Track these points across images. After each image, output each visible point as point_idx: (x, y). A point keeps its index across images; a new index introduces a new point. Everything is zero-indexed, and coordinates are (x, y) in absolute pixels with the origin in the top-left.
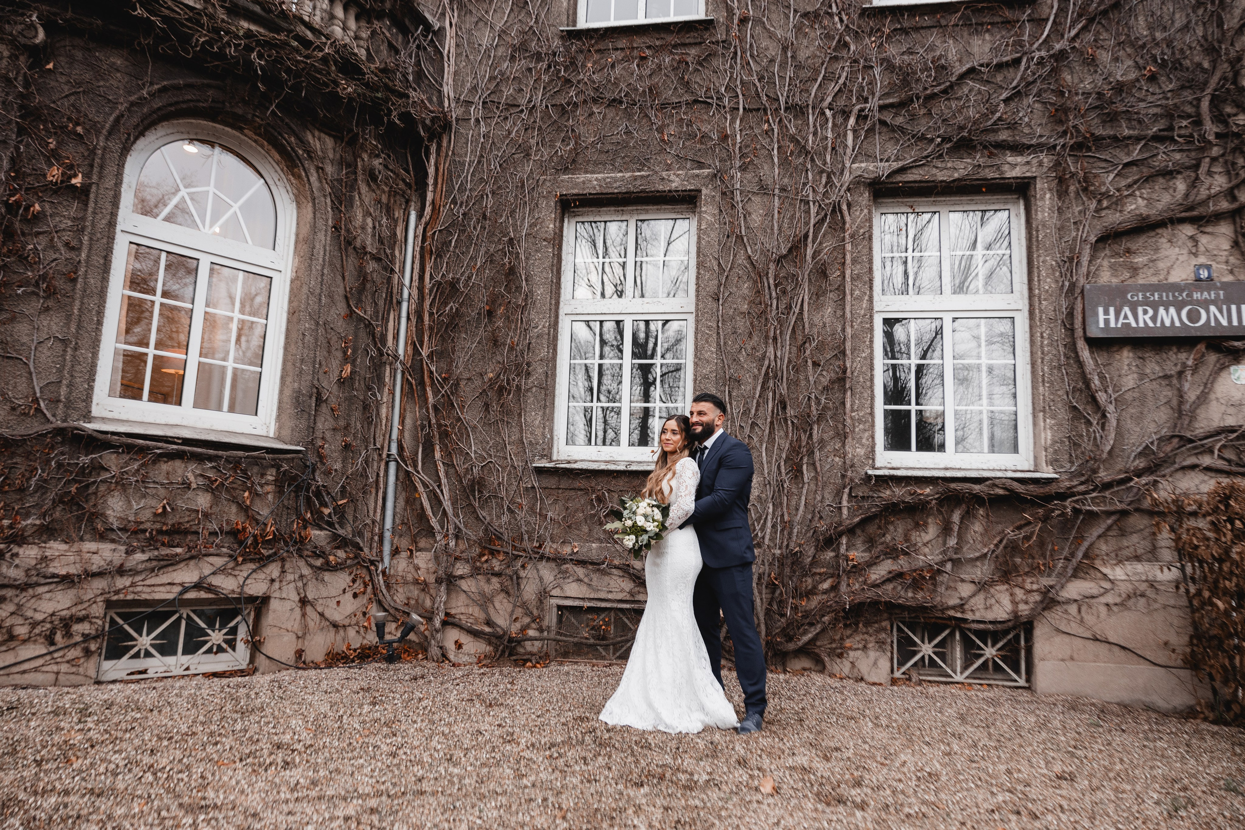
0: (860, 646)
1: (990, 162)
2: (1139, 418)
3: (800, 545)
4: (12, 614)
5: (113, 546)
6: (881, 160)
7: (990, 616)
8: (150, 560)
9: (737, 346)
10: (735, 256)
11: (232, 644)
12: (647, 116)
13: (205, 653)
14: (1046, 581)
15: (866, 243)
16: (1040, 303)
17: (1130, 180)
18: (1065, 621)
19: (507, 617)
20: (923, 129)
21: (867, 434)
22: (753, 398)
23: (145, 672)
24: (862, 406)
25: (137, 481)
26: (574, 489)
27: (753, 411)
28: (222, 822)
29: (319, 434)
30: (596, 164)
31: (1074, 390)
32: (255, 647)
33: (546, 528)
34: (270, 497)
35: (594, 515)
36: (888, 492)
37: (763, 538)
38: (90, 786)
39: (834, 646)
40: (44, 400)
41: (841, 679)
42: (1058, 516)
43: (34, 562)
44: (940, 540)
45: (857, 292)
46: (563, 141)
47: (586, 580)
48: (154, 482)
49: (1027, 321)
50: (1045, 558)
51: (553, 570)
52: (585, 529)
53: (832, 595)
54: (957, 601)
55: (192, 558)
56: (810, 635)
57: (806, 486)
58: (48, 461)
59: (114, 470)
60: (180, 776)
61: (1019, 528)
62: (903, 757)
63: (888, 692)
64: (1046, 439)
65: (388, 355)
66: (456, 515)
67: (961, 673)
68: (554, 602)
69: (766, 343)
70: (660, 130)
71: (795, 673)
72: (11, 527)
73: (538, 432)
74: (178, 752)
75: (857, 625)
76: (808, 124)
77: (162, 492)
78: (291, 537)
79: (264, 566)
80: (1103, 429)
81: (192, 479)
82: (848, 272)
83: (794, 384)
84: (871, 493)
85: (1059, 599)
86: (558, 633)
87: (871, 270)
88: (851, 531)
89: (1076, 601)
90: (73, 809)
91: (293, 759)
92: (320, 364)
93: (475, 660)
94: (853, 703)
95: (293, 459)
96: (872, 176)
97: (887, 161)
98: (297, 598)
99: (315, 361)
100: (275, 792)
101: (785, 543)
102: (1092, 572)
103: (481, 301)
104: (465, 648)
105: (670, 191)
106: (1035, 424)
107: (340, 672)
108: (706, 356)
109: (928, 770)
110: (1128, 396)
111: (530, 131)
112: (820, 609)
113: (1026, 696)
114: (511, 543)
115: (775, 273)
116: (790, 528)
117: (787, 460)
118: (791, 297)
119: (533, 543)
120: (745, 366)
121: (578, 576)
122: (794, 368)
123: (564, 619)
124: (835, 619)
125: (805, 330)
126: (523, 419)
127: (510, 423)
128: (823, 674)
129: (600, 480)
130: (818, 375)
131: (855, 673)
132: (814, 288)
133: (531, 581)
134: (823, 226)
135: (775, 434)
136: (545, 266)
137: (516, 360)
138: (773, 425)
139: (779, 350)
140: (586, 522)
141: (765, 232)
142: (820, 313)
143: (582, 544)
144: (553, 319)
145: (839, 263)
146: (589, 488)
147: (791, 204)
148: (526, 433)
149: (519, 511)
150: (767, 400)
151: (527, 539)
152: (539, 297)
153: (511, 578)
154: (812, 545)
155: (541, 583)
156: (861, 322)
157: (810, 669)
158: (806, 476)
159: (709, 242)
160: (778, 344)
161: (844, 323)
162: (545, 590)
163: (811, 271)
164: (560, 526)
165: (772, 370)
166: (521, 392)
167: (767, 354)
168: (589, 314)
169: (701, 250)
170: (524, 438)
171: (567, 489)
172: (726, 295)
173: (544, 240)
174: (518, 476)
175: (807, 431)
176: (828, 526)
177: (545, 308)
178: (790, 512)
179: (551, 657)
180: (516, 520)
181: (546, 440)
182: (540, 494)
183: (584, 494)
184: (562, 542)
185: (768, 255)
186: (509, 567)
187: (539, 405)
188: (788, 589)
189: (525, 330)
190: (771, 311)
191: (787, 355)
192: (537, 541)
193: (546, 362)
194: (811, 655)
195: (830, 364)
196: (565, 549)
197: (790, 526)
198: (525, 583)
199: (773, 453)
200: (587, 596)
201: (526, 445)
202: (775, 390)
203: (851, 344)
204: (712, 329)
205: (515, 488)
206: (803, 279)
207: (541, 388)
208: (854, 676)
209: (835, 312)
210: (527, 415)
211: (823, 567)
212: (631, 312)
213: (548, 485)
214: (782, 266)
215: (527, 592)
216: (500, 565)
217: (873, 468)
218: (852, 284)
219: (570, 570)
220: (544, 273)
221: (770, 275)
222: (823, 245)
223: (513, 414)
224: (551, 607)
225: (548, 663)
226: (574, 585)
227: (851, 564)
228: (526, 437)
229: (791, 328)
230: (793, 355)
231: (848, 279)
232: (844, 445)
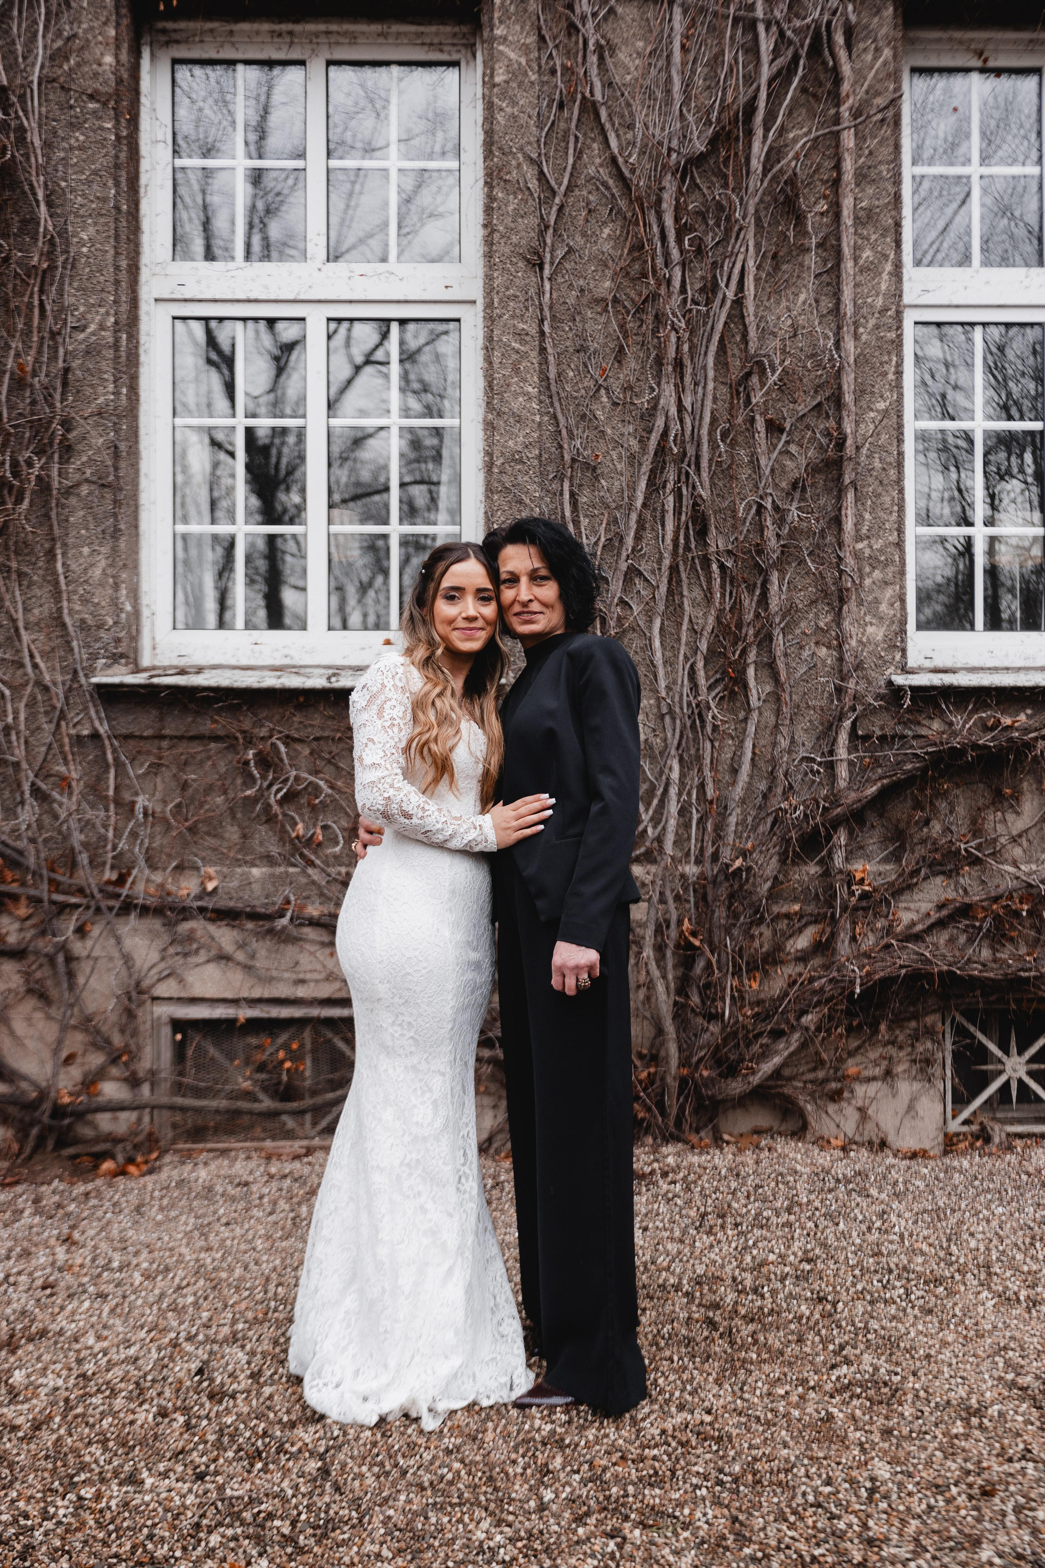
0: (879, 1071)
3: (744, 854)
9: (588, 383)
10: (578, 156)
15: (886, 131)
19: (46, 1054)
22: (630, 507)
24: (878, 528)
26: (199, 738)
27: (630, 541)
33: (134, 835)
35: (255, 800)
36: (936, 725)
37: (659, 840)
39: (821, 1074)
41: (840, 1148)
45: (867, 254)
47: (240, 956)
51: (155, 936)
52: (232, 833)
53: (817, 961)
56: (777, 1059)
57: (755, 715)
63: (941, 1172)
68: (164, 1011)
69: (658, 376)
71: (740, 1144)
73: (102, 597)
75: (876, 1031)
82: (847, 203)
83: (725, 472)
84: (899, 729)
86: (179, 1088)
87: (897, 198)
88: (859, 818)
101: (710, 850)
108: (514, 406)
112: (796, 999)
114: (45, 872)
115: (677, 200)
116: (719, 814)
117: (711, 656)
118: (714, 263)
119: (102, 872)
120: (609, 431)
121: (220, 948)
122: (724, 436)
123: (190, 1052)
124: (831, 1018)
125: (751, 344)
126: (59, 565)
127: (26, 574)
128: (804, 1142)
129: (264, 714)
130: (780, 453)
131: (870, 1132)
132: (769, 240)
133: (102, 964)
134: (791, 83)
135: (682, 596)
136: (98, 166)
137: (33, 414)
138: (678, 572)
139: (688, 392)
140: (234, 817)
141: (651, 96)
142: (784, 304)
143: (225, 870)
144: (124, 307)
145: (827, 181)
146: (238, 735)
147: (712, 29)
148: (69, 600)
149: (61, 794)
150: (664, 511)
151: (86, 862)
152: (85, 250)
153: (51, 959)
154: (772, 851)
155: (129, 968)
156: (877, 327)
157: (771, 1129)
158: (754, 692)
159: (515, 117)
160: (688, 379)
161: (839, 328)
162: (138, 984)
163: (761, 201)
164: (168, 827)
165: (675, 441)
166: (51, 495)
167: (662, 401)
168: (215, 301)
169: (496, 137)
170: (66, 611)
171: (181, 738)
172: (560, 253)
173: (91, 97)
174: (54, 708)
175: (755, 585)
176: (808, 807)
177: (102, 279)
178: (720, 777)
179: (162, 1143)
180: (56, 817)
181: (123, 616)
182: (114, 751)
183: (227, 748)
184: (176, 868)
185: (659, 154)
186: (43, 933)
187: (99, 529)
188: (724, 955)
189: (54, 335)
190: (669, 294)
191: (709, 404)
192: (113, 867)
193: (114, 418)
194: (777, 1101)
195: (808, 427)
196: (184, 884)
197: (721, 810)
198: (88, 970)
199: (679, 640)
200: (245, 994)
201: (71, 629)
202: (680, 489)
203: (856, 379)
204: (528, 338)
205: (49, 739)
206: (744, 219)
207: (103, 485)
208: (866, 1138)
209: (817, 301)
210: (71, 553)
211: (795, 900)
212: (322, 297)
213: (135, 729)
214: (695, 186)
215: (94, 991)
216: (21, 930)
217: (904, 670)
218: (856, 233)
219: (199, 933)
220: (95, 187)
221: (664, 206)
222: (791, 135)
223: (32, 552)
224: (156, 1024)
225: (156, 1159)
226: (212, 971)
227: (857, 890)
228: (71, 610)
229: (716, 338)
230: (723, 407)
231: (847, 219)
232: (838, 618)
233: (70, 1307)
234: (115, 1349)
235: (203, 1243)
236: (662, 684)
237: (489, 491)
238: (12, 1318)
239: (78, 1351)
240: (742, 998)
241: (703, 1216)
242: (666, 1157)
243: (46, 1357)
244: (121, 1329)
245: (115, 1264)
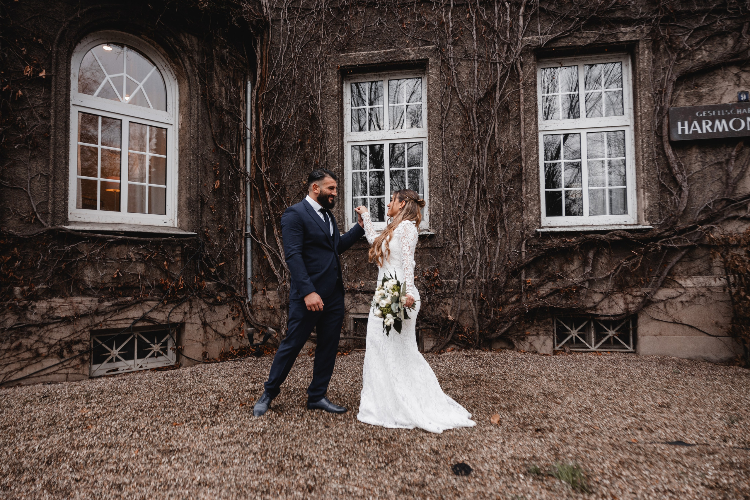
0: (535, 333)
1: (610, 32)
2: (702, 190)
3: (497, 276)
4: (36, 341)
5: (90, 298)
6: (541, 34)
7: (611, 312)
8: (113, 305)
9: (455, 157)
10: (451, 100)
11: (165, 351)
12: (392, 12)
13: (150, 357)
14: (645, 290)
15: (532, 88)
16: (641, 121)
17: (698, 39)
18: (656, 313)
20: (567, 13)
21: (536, 207)
22: (466, 188)
23: (117, 370)
24: (532, 191)
25: (100, 259)
27: (466, 197)
28: (185, 460)
29: (204, 224)
30: (362, 45)
31: (663, 174)
32: (179, 352)
34: (179, 264)
36: (549, 242)
37: (475, 273)
38: (104, 443)
39: (519, 334)
40: (39, 213)
41: (524, 353)
42: (653, 251)
43: (45, 311)
44: (581, 269)
45: (528, 120)
46: (340, 31)
48: (110, 259)
49: (633, 133)
50: (644, 276)
51: (350, 298)
52: (368, 272)
53: (517, 304)
54: (592, 304)
55: (137, 303)
56: (505, 329)
57: (500, 240)
58: (46, 250)
59: (86, 253)
60: (154, 433)
61: (629, 259)
62: (569, 399)
63: (553, 359)
64: (645, 205)
65: (241, 173)
67: (595, 346)
68: (352, 316)
69: (473, 154)
70: (401, 21)
71: (497, 350)
72: (29, 290)
74: (149, 418)
75: (533, 322)
76: (494, 13)
77: (116, 265)
78: (194, 287)
79: (180, 305)
80: (680, 197)
81: (132, 255)
82: (522, 107)
83: (490, 179)
84: (539, 243)
85: (653, 300)
86: (355, 334)
87: (536, 105)
88: (528, 266)
89: (663, 301)
90: (97, 456)
91: (216, 419)
92: (201, 181)
94: (533, 368)
95: (190, 240)
96: (536, 45)
97: (545, 34)
98: (200, 323)
99: (198, 180)
100: (211, 440)
101: (488, 275)
102: (673, 283)
103: (295, 137)
105: (409, 61)
106: (638, 196)
107: (230, 365)
108: (436, 164)
109: (585, 406)
110: (696, 176)
111: (319, 26)
112: (511, 313)
113: (633, 357)
115: (477, 110)
116: (490, 266)
117: (488, 225)
118: (487, 125)
120: (460, 169)
121: (365, 301)
122: (490, 169)
123: (358, 326)
124: (520, 319)
125: (496, 145)
128: (514, 351)
130: (505, 172)
131: (532, 349)
132: (501, 118)
134: (506, 78)
135: (480, 210)
136: (334, 112)
138: (479, 204)
139: (480, 158)
141: (470, 84)
142: (505, 134)
143: (366, 281)
144: (340, 145)
145: (516, 102)
147: (485, 65)
150: (475, 189)
152: (331, 132)
154: (504, 275)
156: (531, 138)
157: (505, 347)
158: (499, 234)
159: (435, 92)
160: (480, 155)
161: (520, 139)
163: (499, 108)
164: (352, 271)
165: (477, 171)
167: (473, 161)
168: (362, 141)
169: (430, 97)
172: (447, 125)
173: (332, 96)
175: (499, 207)
176: (514, 264)
177: (335, 139)
178: (490, 256)
179: (352, 349)
181: (341, 219)
184: (354, 281)
185: (472, 98)
188: (491, 302)
189: (324, 153)
190: (475, 134)
191: (486, 161)
194: (506, 340)
195: (513, 165)
196: (356, 285)
199: (479, 221)
202: (479, 184)
203: (525, 152)
204: (439, 147)
206: (494, 113)
208: (531, 351)
209: (514, 133)
211: (511, 288)
212: (388, 139)
214: (481, 106)
217: (540, 227)
218: (524, 115)
219: (360, 297)
220: (333, 117)
221: (473, 111)
222: (506, 91)
224: (350, 319)
225: (351, 352)
226: (363, 306)
227: (528, 285)
229: (487, 144)
230: (490, 161)
231: (522, 111)
232: (522, 215)
236: (475, 233)
237: (430, 185)
240: (496, 313)
242: (475, 353)
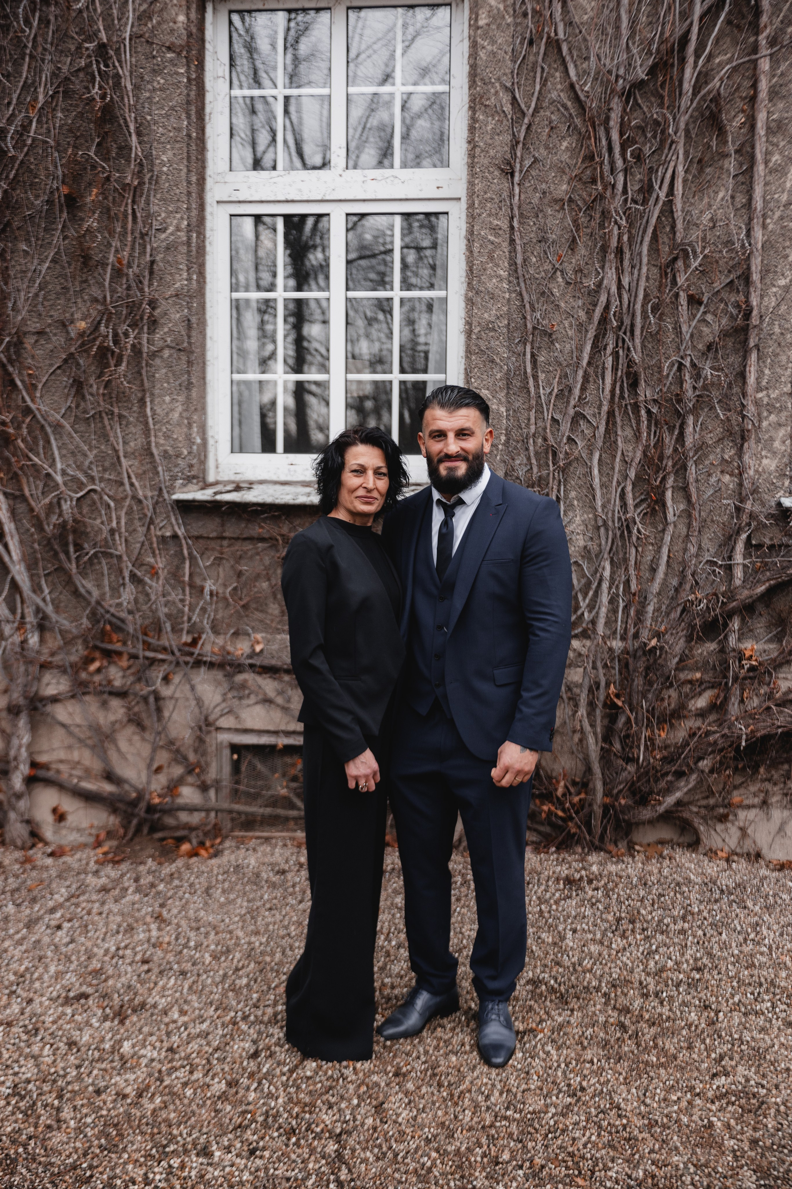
0: (756, 801)
3: (658, 635)
9: (547, 267)
10: (544, 83)
19: (142, 766)
22: (578, 365)
24: (776, 380)
26: (250, 539)
27: (577, 392)
33: (204, 610)
37: (593, 622)
39: (712, 801)
41: (723, 857)
45: (776, 158)
47: (280, 700)
51: (219, 683)
52: (274, 609)
53: (712, 717)
56: (678, 795)
57: (671, 528)
66: (37, 589)
68: (225, 738)
69: (603, 261)
71: (648, 852)
73: (179, 434)
75: (756, 770)
82: (761, 117)
83: (654, 339)
84: (785, 540)
86: (235, 794)
88: (749, 609)
93: (92, 840)
101: (632, 631)
103: (52, 179)
104: (71, 820)
108: (490, 286)
112: (695, 748)
114: (140, 637)
115: (622, 118)
116: (640, 603)
117: (639, 480)
118: (651, 168)
119: (180, 636)
120: (563, 305)
121: (265, 694)
122: (655, 309)
123: (243, 768)
124: (721, 763)
125: (678, 234)
126: (148, 410)
127: (125, 417)
128: (697, 853)
129: (297, 522)
130: (699, 321)
131: (748, 845)
132: (696, 148)
133: (181, 703)
134: (718, 17)
135: (617, 435)
136: (174, 103)
137: (128, 296)
138: (614, 416)
139: (626, 274)
140: (275, 597)
141: (604, 32)
142: (706, 200)
143: (269, 636)
144: (194, 213)
145: (746, 98)
146: (279, 537)
148: (156, 436)
149: (151, 579)
150: (604, 368)
151: (169, 629)
152: (165, 169)
153: (145, 699)
154: (681, 634)
155: (200, 708)
156: (781, 218)
157: (672, 840)
158: (671, 510)
159: (494, 54)
160: (626, 263)
161: (750, 219)
162: (206, 719)
163: (691, 116)
164: (228, 605)
165: (614, 315)
166: (141, 357)
167: (605, 282)
168: (262, 202)
169: (479, 70)
170: (153, 444)
171: (237, 539)
172: (527, 163)
173: (169, 49)
174: (146, 515)
175: (674, 427)
176: (709, 601)
177: (178, 191)
178: (641, 574)
179: (224, 832)
180: (147, 595)
181: (195, 447)
182: (189, 548)
183: (271, 547)
184: (234, 634)
185: (608, 81)
186: (139, 680)
187: (177, 383)
188: (640, 713)
189: (143, 235)
190: (613, 195)
191: (643, 284)
192: (188, 632)
193: (187, 299)
194: (678, 822)
195: (722, 300)
196: (239, 646)
197: (642, 599)
198: (171, 707)
199: (613, 468)
200: (283, 727)
201: (157, 458)
202: (617, 352)
203: (762, 261)
204: (501, 232)
205: (142, 539)
206: (676, 133)
207: (180, 350)
208: (745, 851)
209: (733, 197)
210: (157, 400)
211: (698, 669)
212: (343, 198)
213: (203, 532)
214: (636, 104)
215: (175, 722)
216: (124, 677)
218: (767, 141)
219: (250, 683)
220: (172, 120)
221: (612, 123)
222: (717, 61)
223: (129, 400)
224: (219, 747)
225: (220, 843)
226: (259, 710)
227: (746, 664)
228: (157, 444)
229: (650, 230)
230: (654, 285)
231: (761, 129)
232: (740, 452)
233: (161, 983)
234: (192, 1025)
235: (253, 927)
236: (599, 503)
237: (469, 352)
238: (122, 991)
239: (167, 1025)
240: (653, 744)
241: (619, 920)
242: (591, 865)
243: (146, 1029)
244: (196, 1005)
245: (192, 944)
